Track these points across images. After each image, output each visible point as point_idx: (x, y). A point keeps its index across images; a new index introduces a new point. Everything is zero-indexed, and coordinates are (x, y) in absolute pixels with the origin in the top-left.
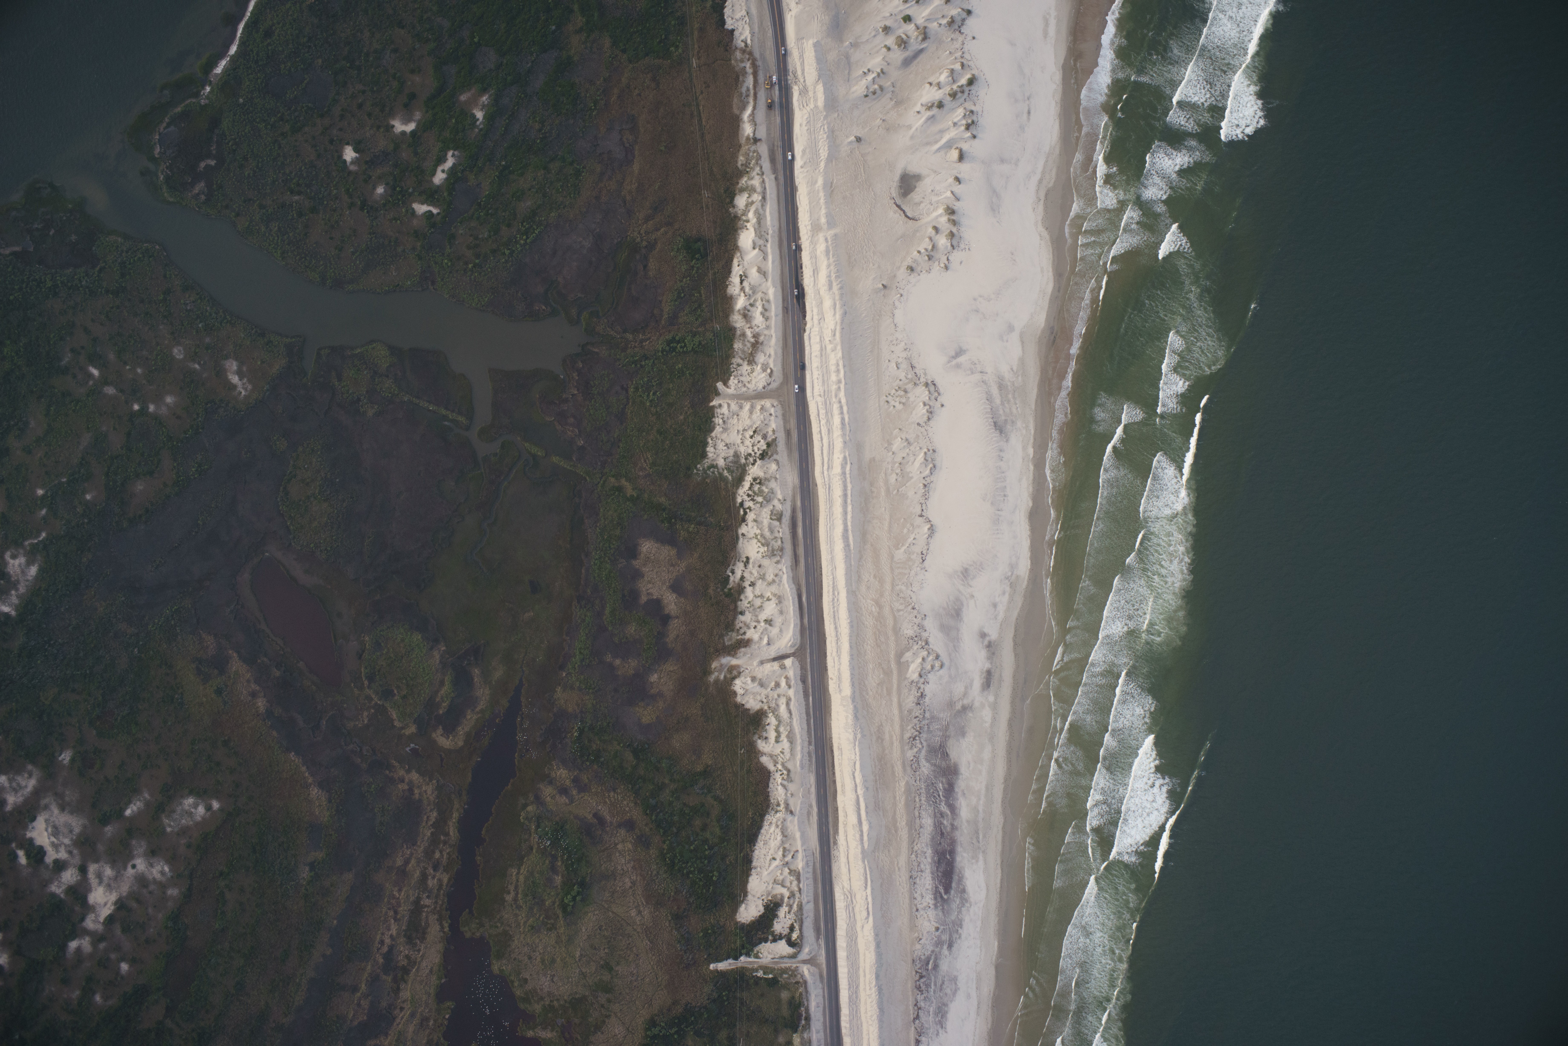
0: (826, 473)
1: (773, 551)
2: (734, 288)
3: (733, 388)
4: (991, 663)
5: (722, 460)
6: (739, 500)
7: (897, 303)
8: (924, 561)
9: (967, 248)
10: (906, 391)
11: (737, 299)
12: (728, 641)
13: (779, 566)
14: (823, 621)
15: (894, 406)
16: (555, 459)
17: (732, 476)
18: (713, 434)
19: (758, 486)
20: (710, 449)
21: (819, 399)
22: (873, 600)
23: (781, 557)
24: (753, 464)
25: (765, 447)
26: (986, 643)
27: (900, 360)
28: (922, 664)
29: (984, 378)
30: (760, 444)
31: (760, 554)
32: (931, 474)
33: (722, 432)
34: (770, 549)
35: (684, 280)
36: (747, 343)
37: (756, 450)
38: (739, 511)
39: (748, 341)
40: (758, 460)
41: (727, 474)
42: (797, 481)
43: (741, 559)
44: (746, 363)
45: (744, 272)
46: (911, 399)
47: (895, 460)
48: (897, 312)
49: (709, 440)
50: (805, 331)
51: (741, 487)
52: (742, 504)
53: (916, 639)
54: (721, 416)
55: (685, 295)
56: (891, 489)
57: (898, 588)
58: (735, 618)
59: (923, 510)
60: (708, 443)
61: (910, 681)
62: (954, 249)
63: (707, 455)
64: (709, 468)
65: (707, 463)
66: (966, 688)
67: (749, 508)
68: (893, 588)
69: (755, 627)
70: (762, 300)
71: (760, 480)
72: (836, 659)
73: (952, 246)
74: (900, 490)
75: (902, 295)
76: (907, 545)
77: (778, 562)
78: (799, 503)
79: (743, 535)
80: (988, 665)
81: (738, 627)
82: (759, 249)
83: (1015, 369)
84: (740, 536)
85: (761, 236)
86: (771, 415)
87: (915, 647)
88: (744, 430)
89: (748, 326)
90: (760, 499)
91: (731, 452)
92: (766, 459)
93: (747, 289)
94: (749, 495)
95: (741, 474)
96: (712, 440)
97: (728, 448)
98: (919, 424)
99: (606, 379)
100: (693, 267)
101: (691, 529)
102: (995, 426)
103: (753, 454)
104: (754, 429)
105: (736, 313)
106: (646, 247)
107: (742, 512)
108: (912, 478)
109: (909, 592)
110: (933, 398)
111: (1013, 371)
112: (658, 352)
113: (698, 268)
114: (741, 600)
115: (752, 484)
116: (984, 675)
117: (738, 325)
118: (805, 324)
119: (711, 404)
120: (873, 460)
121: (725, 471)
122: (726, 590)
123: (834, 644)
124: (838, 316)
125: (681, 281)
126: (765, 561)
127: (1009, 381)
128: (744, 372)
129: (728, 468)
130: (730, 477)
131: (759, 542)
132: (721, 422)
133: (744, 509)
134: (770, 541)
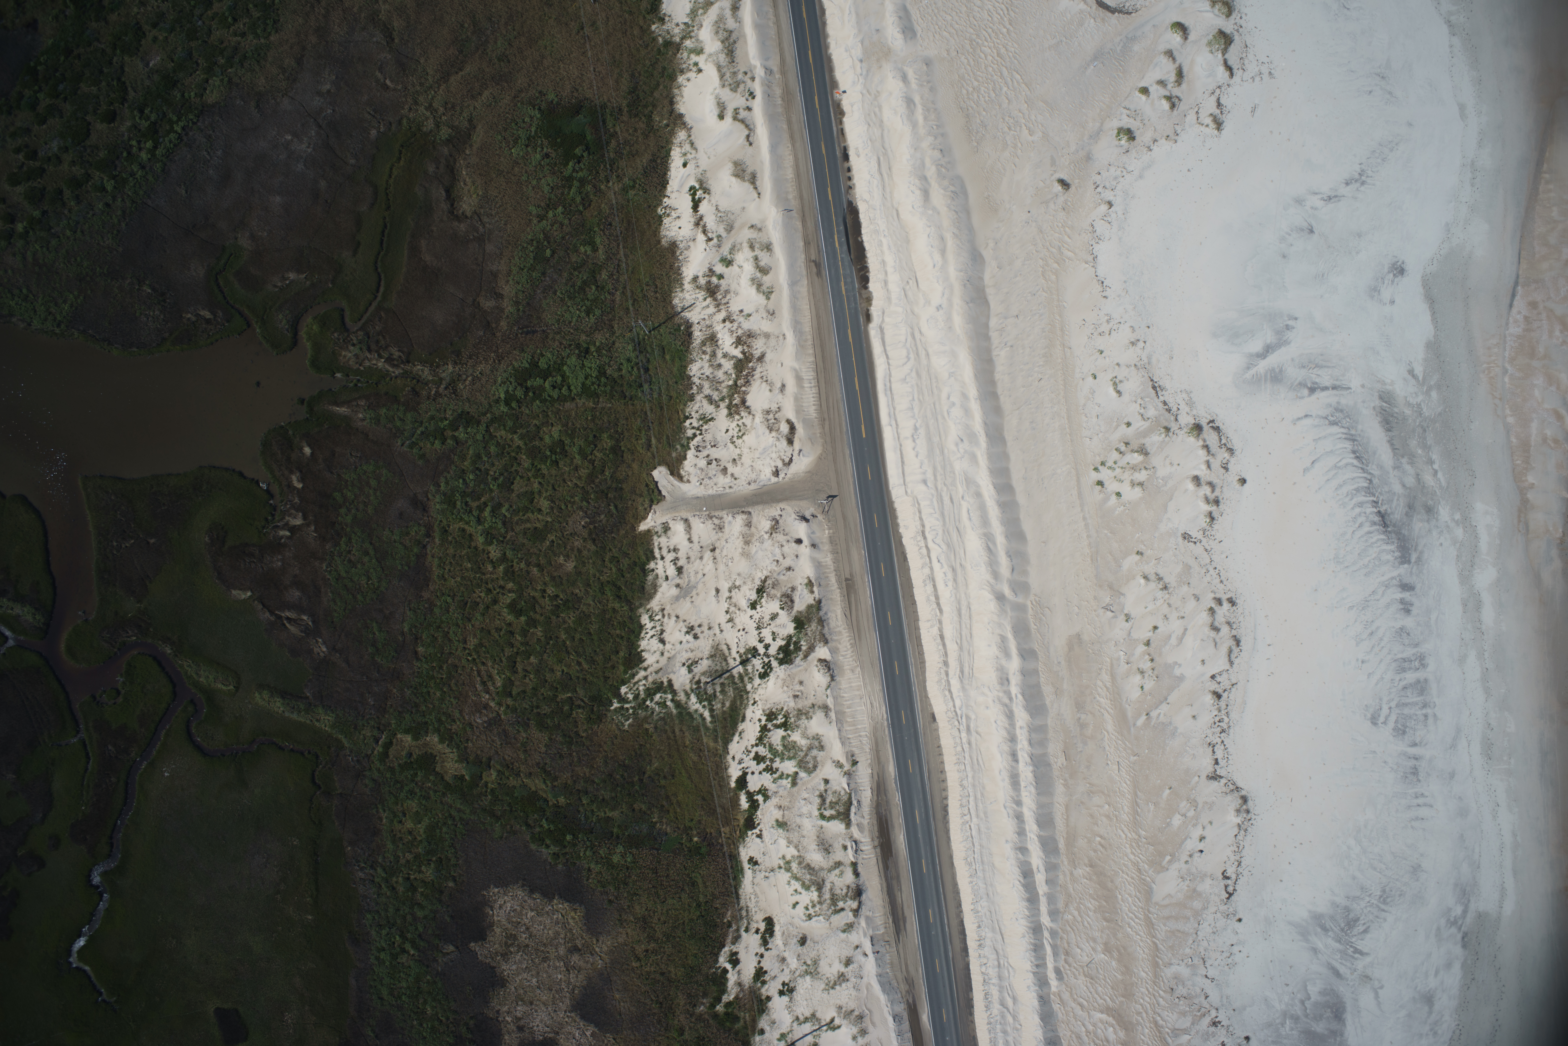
0: (955, 683)
1: (834, 900)
2: (678, 223)
3: (694, 480)
5: (684, 670)
6: (734, 772)
7: (1100, 227)
8: (1231, 895)
9: (1265, 70)
10: (1143, 451)
11: (688, 248)
13: (855, 937)
15: (1118, 494)
16: (261, 699)
17: (711, 711)
18: (654, 604)
19: (781, 732)
20: (648, 645)
21: (920, 490)
22: (1108, 1010)
23: (856, 912)
24: (764, 676)
25: (790, 629)
27: (1122, 373)
29: (1343, 401)
30: (778, 621)
31: (800, 910)
32: (1231, 663)
33: (677, 598)
34: (827, 896)
35: (551, 214)
36: (722, 361)
37: (768, 640)
38: (736, 802)
39: (725, 356)
40: (774, 664)
41: (697, 706)
42: (882, 711)
43: (754, 926)
44: (725, 412)
45: (701, 182)
46: (1162, 472)
47: (1135, 635)
48: (1103, 250)
49: (645, 619)
50: (868, 318)
51: (736, 738)
52: (742, 782)
54: (670, 557)
55: (554, 252)
56: (1130, 714)
57: (1169, 972)
59: (1217, 762)
60: (641, 627)
62: (1232, 75)
63: (641, 660)
64: (650, 693)
65: (642, 679)
67: (763, 792)
68: (1156, 975)
70: (752, 247)
71: (786, 716)
73: (1229, 68)
74: (1154, 714)
75: (1110, 204)
76: (1185, 857)
77: (849, 927)
78: (891, 769)
79: (753, 862)
82: (735, 118)
83: (1419, 370)
84: (746, 866)
85: (738, 84)
86: (799, 541)
88: (733, 587)
89: (722, 315)
90: (788, 767)
91: (704, 646)
92: (798, 661)
93: (710, 221)
94: (758, 759)
95: (733, 703)
96: (651, 618)
97: (696, 637)
98: (1186, 537)
99: (373, 483)
100: (570, 179)
101: (616, 859)
102: (1385, 525)
103: (762, 651)
104: (758, 582)
105: (687, 286)
106: (449, 141)
107: (744, 803)
108: (1181, 678)
109: (1201, 982)
110: (1216, 464)
111: (1414, 376)
112: (498, 401)
113: (582, 182)
114: (762, 1032)
115: (764, 729)
117: (693, 316)
118: (869, 300)
119: (643, 527)
120: (1076, 641)
121: (693, 699)
122: (719, 1008)
124: (953, 272)
125: (541, 218)
126: (817, 927)
127: (1409, 404)
128: (722, 437)
129: (698, 689)
130: (707, 714)
131: (797, 879)
132: (671, 571)
133: (750, 796)
134: (823, 874)
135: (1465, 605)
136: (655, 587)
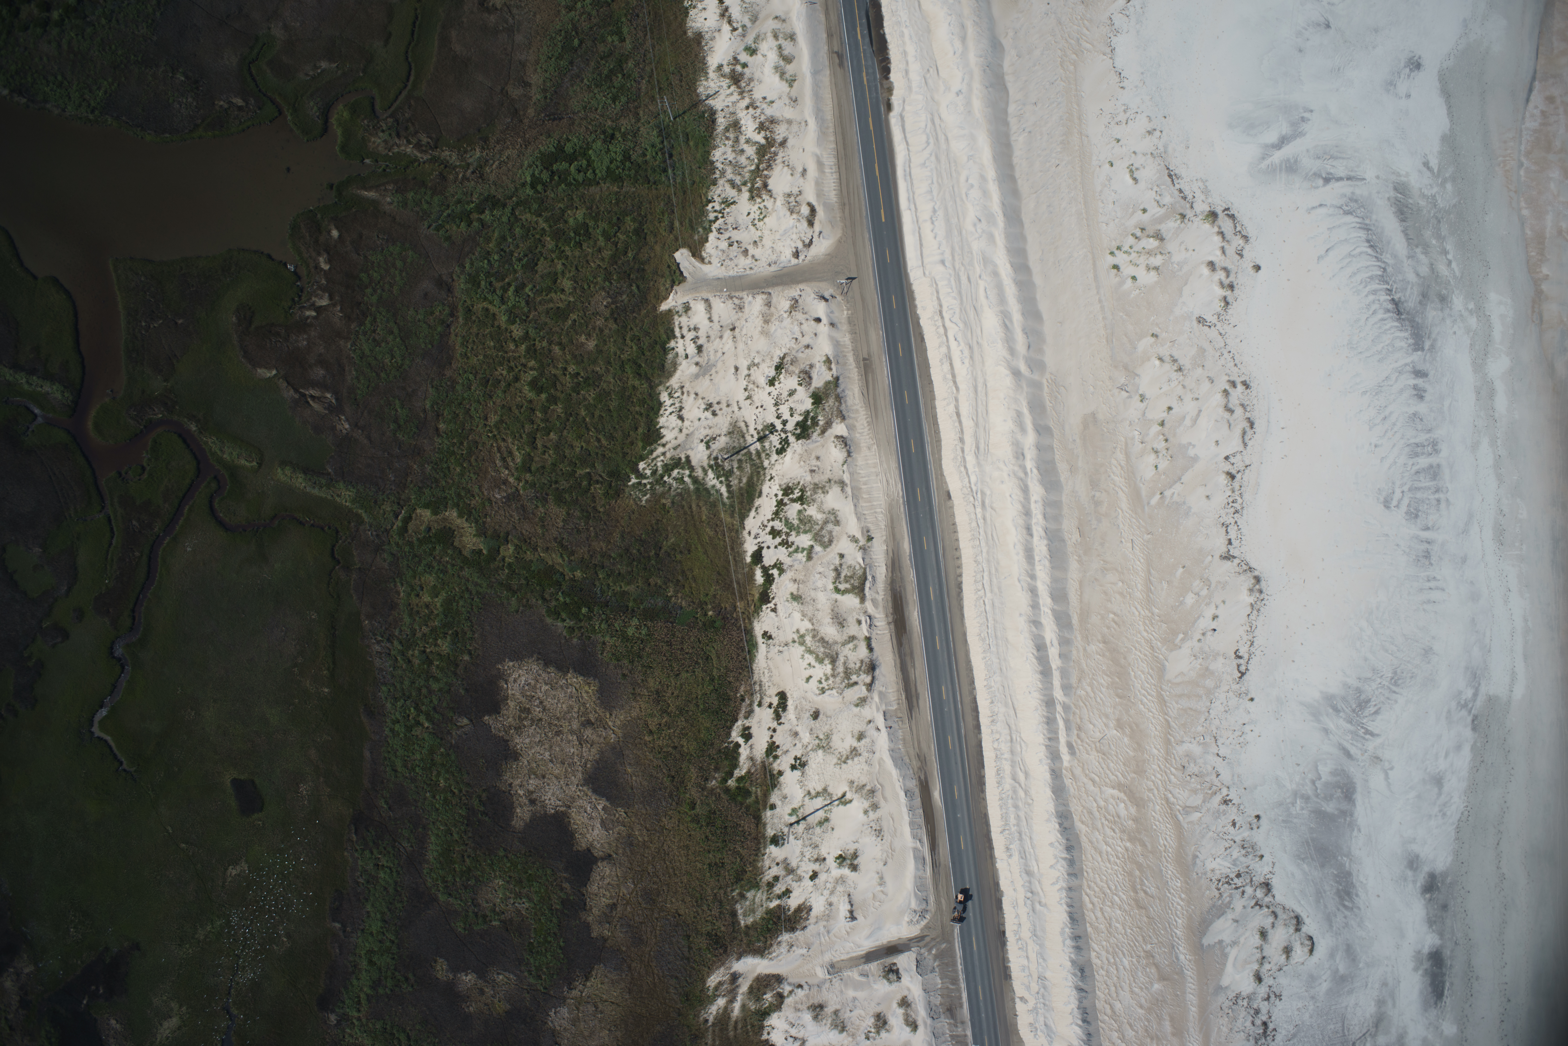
0: (970, 459)
1: (847, 673)
2: (704, 14)
3: (715, 261)
4: (1441, 934)
5: (702, 447)
6: (750, 547)
7: (1118, 20)
8: (1243, 674)
10: (1158, 237)
11: (713, 39)
12: (745, 915)
13: (868, 712)
14: (991, 848)
15: (1134, 278)
16: (283, 475)
17: (729, 486)
18: (674, 382)
19: (797, 506)
20: (667, 422)
21: (938, 271)
22: (1119, 786)
23: (870, 686)
24: (781, 451)
25: (808, 404)
26: (1421, 879)
27: (1138, 161)
28: (1261, 948)
29: (1358, 192)
30: (796, 397)
31: (813, 684)
32: (1245, 445)
33: (697, 376)
34: (841, 669)
35: (579, 5)
36: (745, 147)
37: (786, 416)
38: (751, 576)
39: (748, 141)
40: (792, 439)
41: (714, 482)
42: (897, 489)
43: (766, 701)
44: (746, 195)
46: (1177, 258)
47: (1149, 415)
48: (1121, 42)
49: (664, 397)
50: (889, 107)
51: (752, 513)
52: (758, 556)
53: (1238, 882)
54: (692, 335)
55: (581, 42)
56: (1144, 493)
57: (1181, 750)
58: (758, 852)
59: (1230, 542)
60: (660, 404)
61: (1231, 995)
63: (660, 437)
64: (668, 469)
65: (661, 455)
66: (1381, 1003)
67: (779, 566)
68: (1168, 753)
69: (814, 876)
70: (776, 37)
71: (803, 491)
72: (1033, 948)
74: (1168, 493)
76: (1198, 636)
77: (862, 702)
78: (906, 546)
79: (767, 636)
80: (1430, 941)
81: (768, 876)
84: (760, 640)
86: (818, 320)
87: (1239, 904)
88: (753, 365)
89: (747, 101)
90: (804, 540)
91: (722, 423)
92: (815, 436)
93: (735, 12)
94: (774, 533)
95: (750, 479)
96: (670, 396)
97: (714, 414)
98: (1201, 320)
99: (399, 264)
101: (630, 631)
102: (1399, 313)
103: (779, 427)
104: (776, 360)
105: (712, 75)
107: (759, 578)
108: (1195, 459)
109: (1213, 760)
110: (1231, 250)
111: (1429, 168)
112: (524, 185)
114: (773, 807)
115: (780, 504)
116: (1427, 965)
117: (717, 104)
118: (890, 90)
119: (664, 307)
120: (1091, 420)
121: (711, 475)
122: (731, 783)
123: (1023, 911)
124: (973, 58)
125: (569, 9)
126: (830, 702)
127: (1424, 196)
128: (743, 220)
129: (716, 466)
130: (724, 490)
131: (810, 652)
132: (691, 349)
133: (765, 570)
134: (837, 647)
135: (1478, 393)
136: (675, 365)
